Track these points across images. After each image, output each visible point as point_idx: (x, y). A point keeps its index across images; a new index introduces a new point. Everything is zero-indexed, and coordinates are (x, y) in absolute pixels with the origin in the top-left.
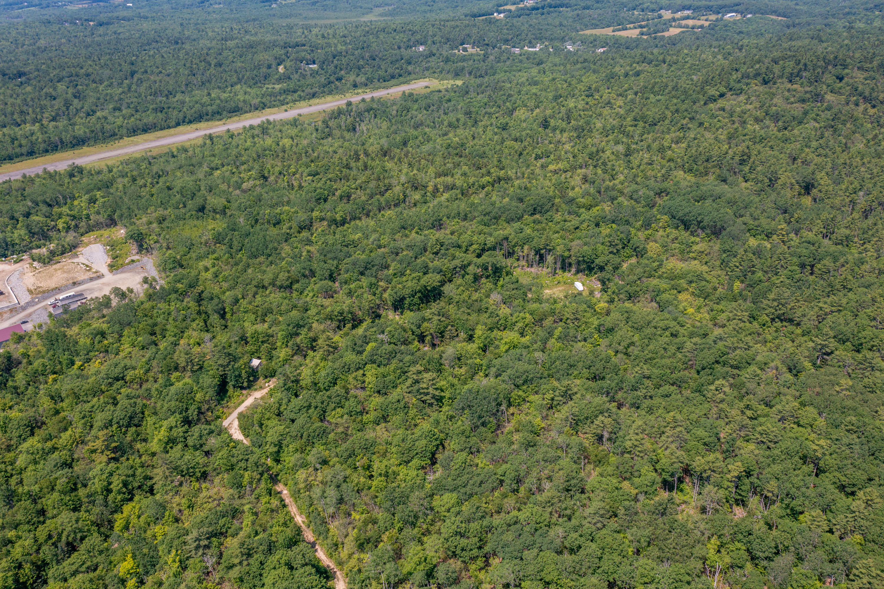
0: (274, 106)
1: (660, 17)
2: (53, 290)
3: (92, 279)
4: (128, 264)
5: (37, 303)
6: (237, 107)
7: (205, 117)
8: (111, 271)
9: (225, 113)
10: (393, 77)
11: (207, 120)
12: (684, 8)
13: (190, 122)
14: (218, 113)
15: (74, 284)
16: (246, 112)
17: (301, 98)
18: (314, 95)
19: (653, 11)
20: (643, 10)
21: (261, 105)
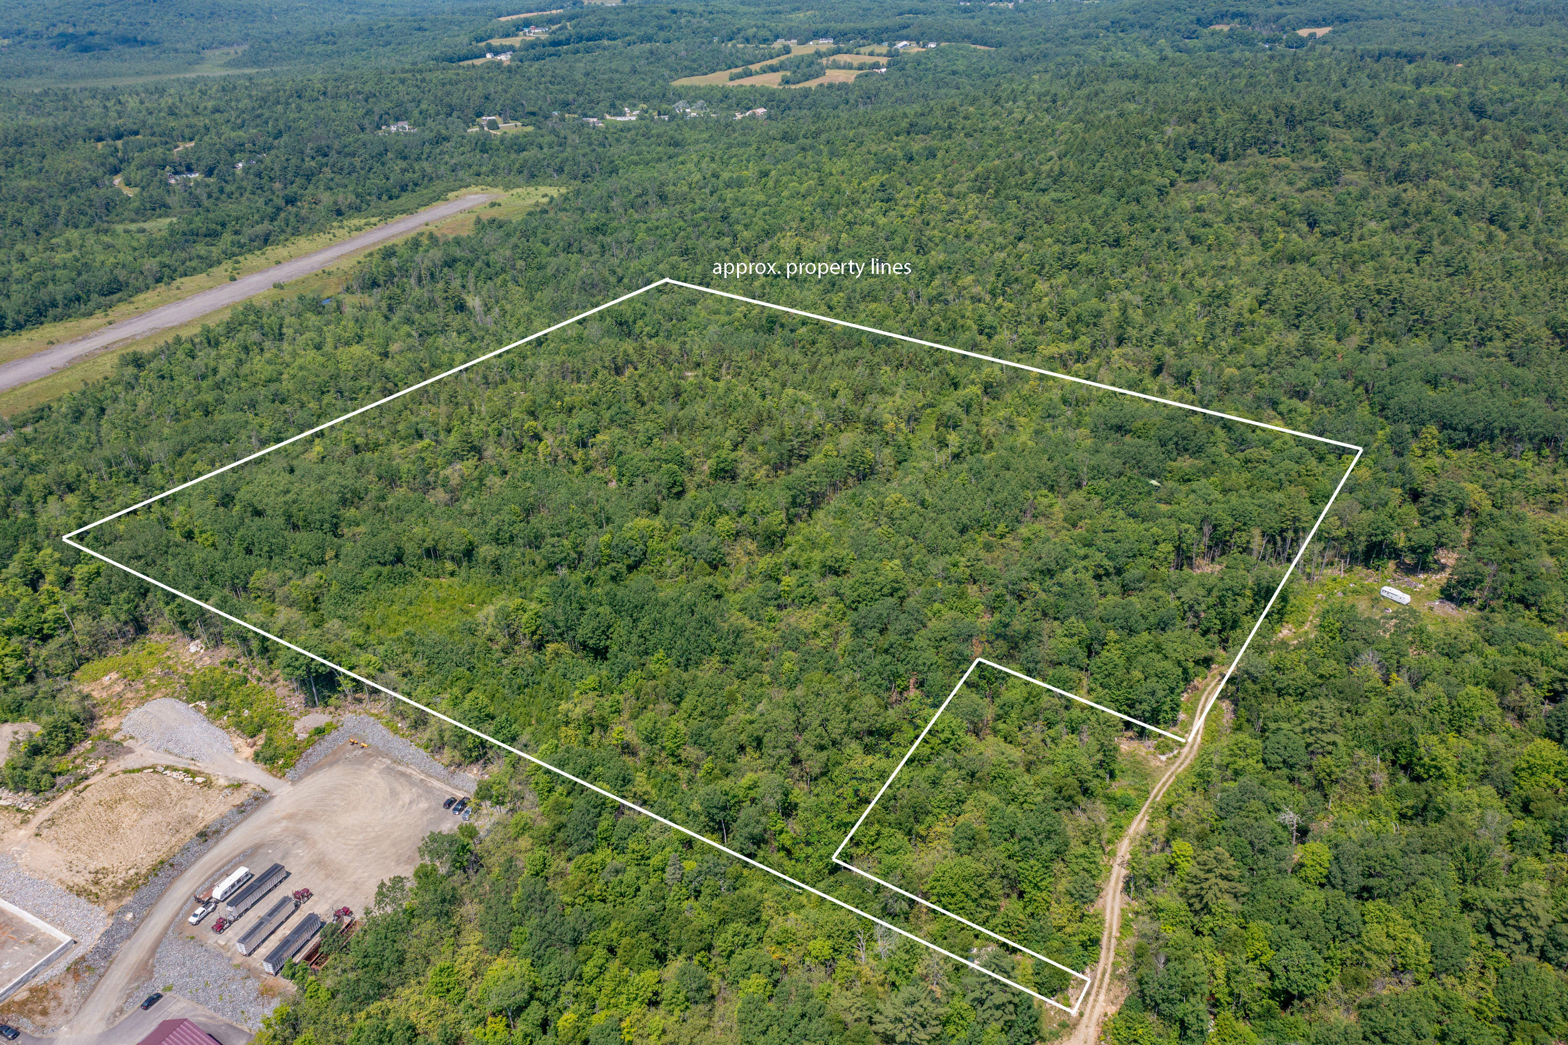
0: (194, 271)
1: (787, 50)
2: (155, 870)
3: (242, 810)
4: (310, 742)
5: (135, 926)
6: (116, 280)
7: (51, 312)
8: (280, 773)
9: (94, 296)
10: (404, 189)
11: (56, 319)
12: (817, 35)
13: (18, 327)
14: (78, 299)
15: (205, 836)
16: (138, 291)
17: (242, 248)
18: (266, 240)
19: (765, 41)
20: (747, 40)
21: (167, 271)
